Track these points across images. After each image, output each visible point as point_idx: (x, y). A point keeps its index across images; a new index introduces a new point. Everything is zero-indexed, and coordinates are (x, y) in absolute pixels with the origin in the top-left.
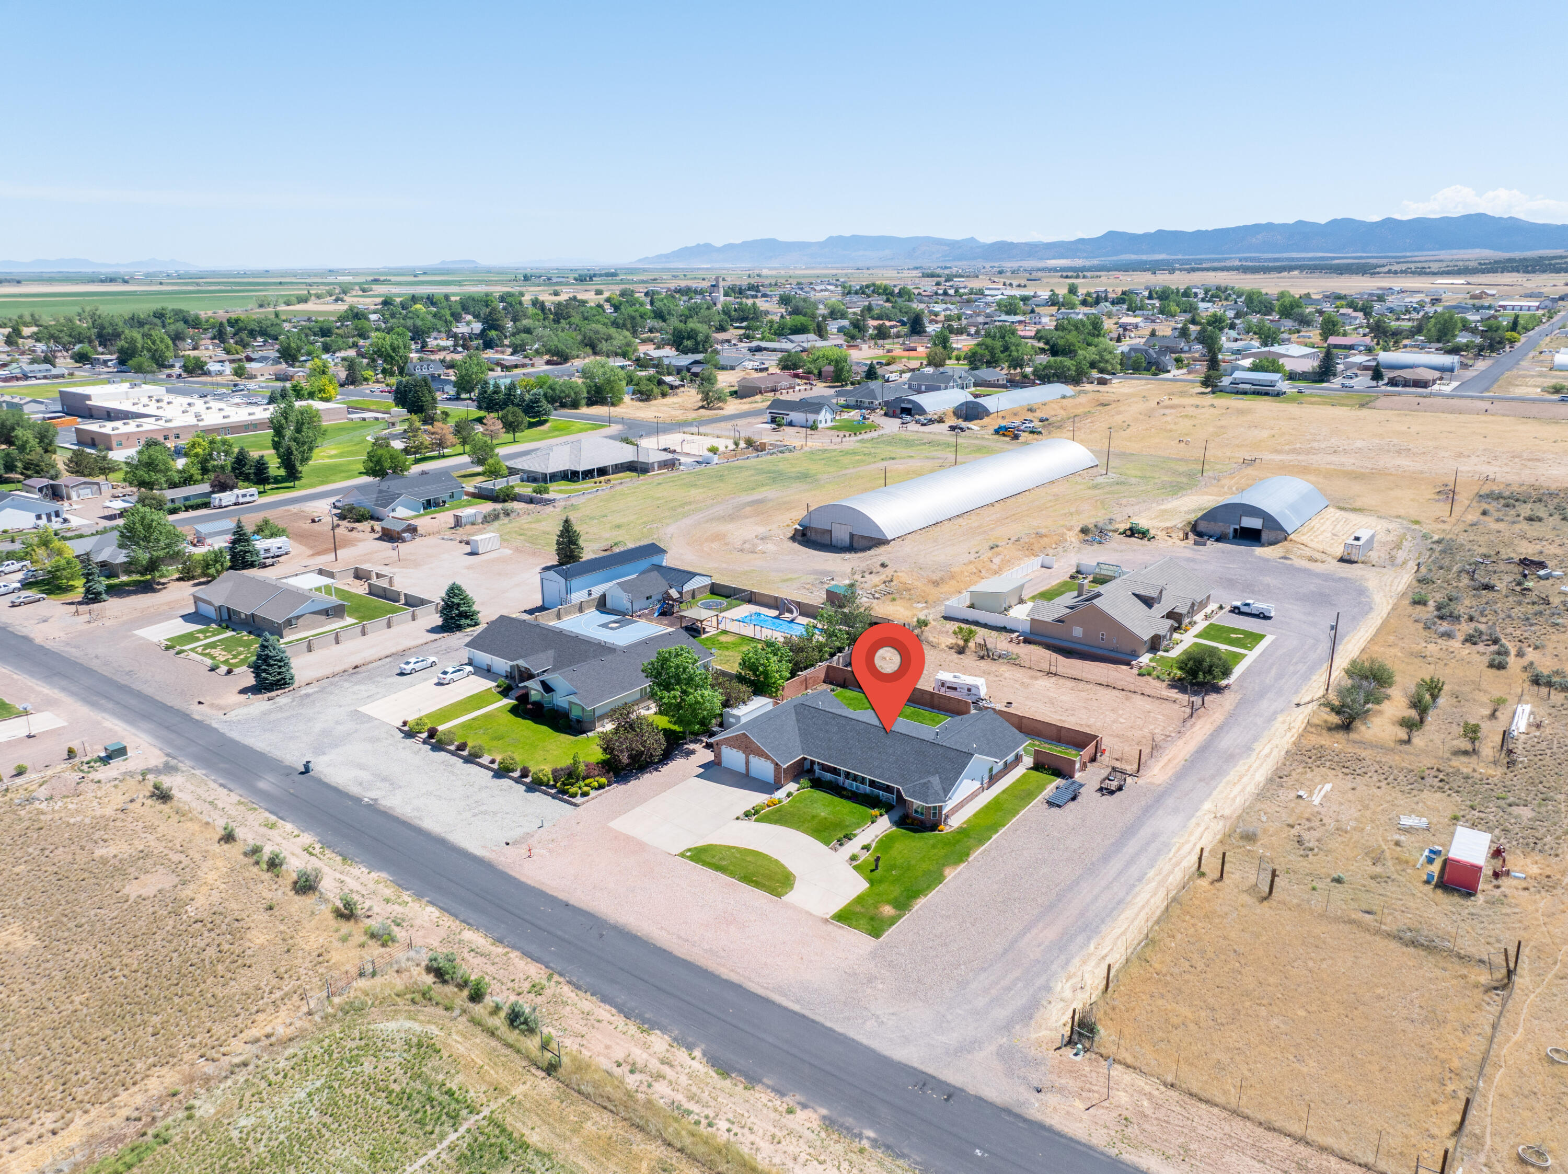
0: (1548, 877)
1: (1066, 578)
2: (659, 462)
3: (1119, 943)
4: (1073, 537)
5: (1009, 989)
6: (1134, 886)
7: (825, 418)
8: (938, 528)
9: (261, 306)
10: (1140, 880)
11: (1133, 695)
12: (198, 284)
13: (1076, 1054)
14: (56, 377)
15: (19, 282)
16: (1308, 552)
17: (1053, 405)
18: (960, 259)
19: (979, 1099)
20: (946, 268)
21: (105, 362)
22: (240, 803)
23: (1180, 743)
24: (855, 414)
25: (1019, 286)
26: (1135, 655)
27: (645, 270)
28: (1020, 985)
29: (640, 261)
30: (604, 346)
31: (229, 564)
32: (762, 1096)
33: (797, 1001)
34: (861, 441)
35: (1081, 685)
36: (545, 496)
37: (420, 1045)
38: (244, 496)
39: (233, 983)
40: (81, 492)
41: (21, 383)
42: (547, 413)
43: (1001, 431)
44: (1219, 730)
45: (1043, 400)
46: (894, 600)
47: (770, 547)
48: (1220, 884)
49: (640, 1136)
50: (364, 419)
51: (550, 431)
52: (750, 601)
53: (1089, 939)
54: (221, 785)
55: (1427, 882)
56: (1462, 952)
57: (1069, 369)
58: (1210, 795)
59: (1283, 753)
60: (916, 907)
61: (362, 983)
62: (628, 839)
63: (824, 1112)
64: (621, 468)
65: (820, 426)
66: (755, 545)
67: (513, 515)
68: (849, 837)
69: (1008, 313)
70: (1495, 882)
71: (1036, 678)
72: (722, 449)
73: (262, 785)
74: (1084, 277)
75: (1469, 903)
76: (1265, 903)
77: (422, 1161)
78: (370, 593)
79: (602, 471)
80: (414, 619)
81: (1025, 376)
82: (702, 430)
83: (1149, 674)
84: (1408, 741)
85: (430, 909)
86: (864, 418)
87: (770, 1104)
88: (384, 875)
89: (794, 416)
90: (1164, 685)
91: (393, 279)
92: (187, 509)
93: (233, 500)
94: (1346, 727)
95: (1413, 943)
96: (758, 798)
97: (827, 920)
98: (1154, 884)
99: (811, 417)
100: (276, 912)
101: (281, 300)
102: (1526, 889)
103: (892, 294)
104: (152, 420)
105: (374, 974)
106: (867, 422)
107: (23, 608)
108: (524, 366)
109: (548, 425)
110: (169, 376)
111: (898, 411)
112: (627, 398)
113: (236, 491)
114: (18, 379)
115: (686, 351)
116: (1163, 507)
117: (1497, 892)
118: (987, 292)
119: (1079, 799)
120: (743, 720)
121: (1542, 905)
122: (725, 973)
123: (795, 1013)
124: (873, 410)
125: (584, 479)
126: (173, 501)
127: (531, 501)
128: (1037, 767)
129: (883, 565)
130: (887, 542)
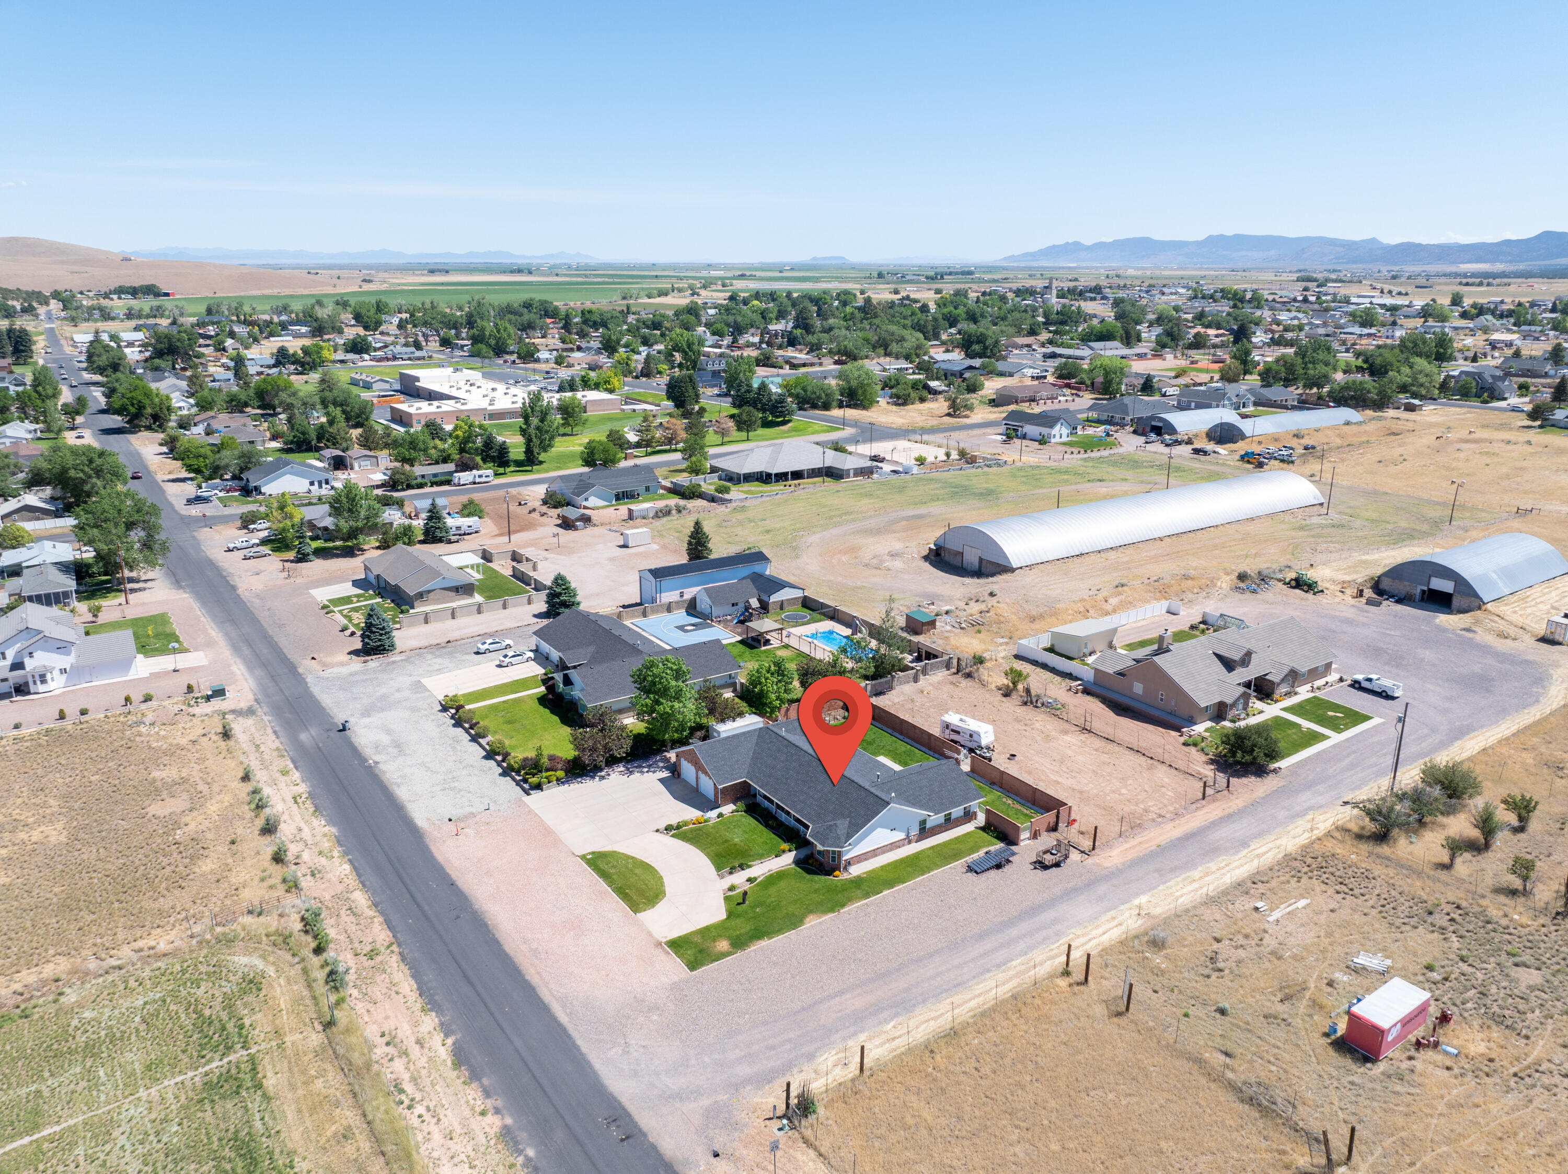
0: (1491, 1060)
1: (1186, 627)
2: (855, 470)
3: (923, 1027)
4: (1226, 582)
5: (773, 1048)
6: (989, 971)
7: (1060, 432)
8: (1080, 560)
9: (624, 298)
10: (998, 966)
11: (1160, 766)
12: (586, 276)
13: (780, 1129)
14: (419, 359)
15: (447, 272)
16: (1502, 626)
17: (1329, 432)
18: (1355, 261)
19: (653, 1147)
20: (1334, 271)
21: (463, 346)
22: (278, 749)
23: (1170, 825)
24: (1100, 430)
25: (1400, 294)
26: (1192, 721)
27: (1005, 269)
28: (788, 1046)
29: (1005, 259)
30: (894, 347)
31: (421, 538)
32: (473, 1094)
33: (570, 1015)
34: (1085, 460)
35: (1111, 747)
36: (726, 496)
37: (251, 982)
38: (480, 476)
39: (162, 900)
40: (363, 463)
41: (390, 363)
42: (791, 413)
43: (1247, 458)
44: (1228, 818)
45: (1318, 425)
46: (979, 632)
47: (898, 564)
48: (1082, 988)
49: (351, 1101)
50: (634, 410)
51: (789, 431)
52: (832, 618)
53: (897, 1015)
54: (275, 732)
55: (1327, 1035)
56: (1301, 1124)
57: (1369, 392)
58: (1155, 888)
59: (1280, 856)
60: (753, 948)
61: (247, 920)
62: (547, 832)
63: (509, 1121)
64: (816, 473)
65: (1053, 440)
66: (882, 561)
67: (684, 512)
68: (742, 867)
69: (1363, 325)
70: (1413, 1053)
71: (1066, 732)
72: (930, 459)
73: (304, 737)
74: (1489, 285)
75: (1362, 1070)
76: (1115, 1020)
77: (179, 1079)
78: (514, 576)
79: (797, 475)
80: (529, 603)
81: (1320, 398)
82: (925, 437)
83: (1195, 745)
84: (1447, 867)
85: (347, 867)
86: (1108, 435)
87: (472, 1102)
88: (334, 830)
89: (1029, 429)
90: (1204, 758)
91: (758, 274)
92: (433, 484)
93: (471, 479)
94: (1382, 837)
95: (1251, 1101)
96: (690, 813)
97: (660, 944)
98: (1011, 973)
99: (1045, 431)
100: (234, 847)
101: (643, 293)
102: (1448, 1068)
103: (1242, 300)
104: (452, 402)
105: (260, 914)
106: (1109, 439)
107: (252, 561)
108: (812, 365)
109: (790, 425)
110: (505, 362)
111: (1148, 429)
112: (883, 402)
113: (475, 472)
114: (388, 359)
115: (970, 355)
116: (1364, 558)
117: (1406, 1065)
118: (1354, 300)
119: (1007, 869)
120: (723, 735)
121: (1455, 1092)
122: (532, 975)
123: (560, 1025)
124: (1123, 426)
125: (777, 481)
126: (423, 476)
127: (713, 500)
128: (985, 829)
129: (992, 594)
130: (1012, 570)
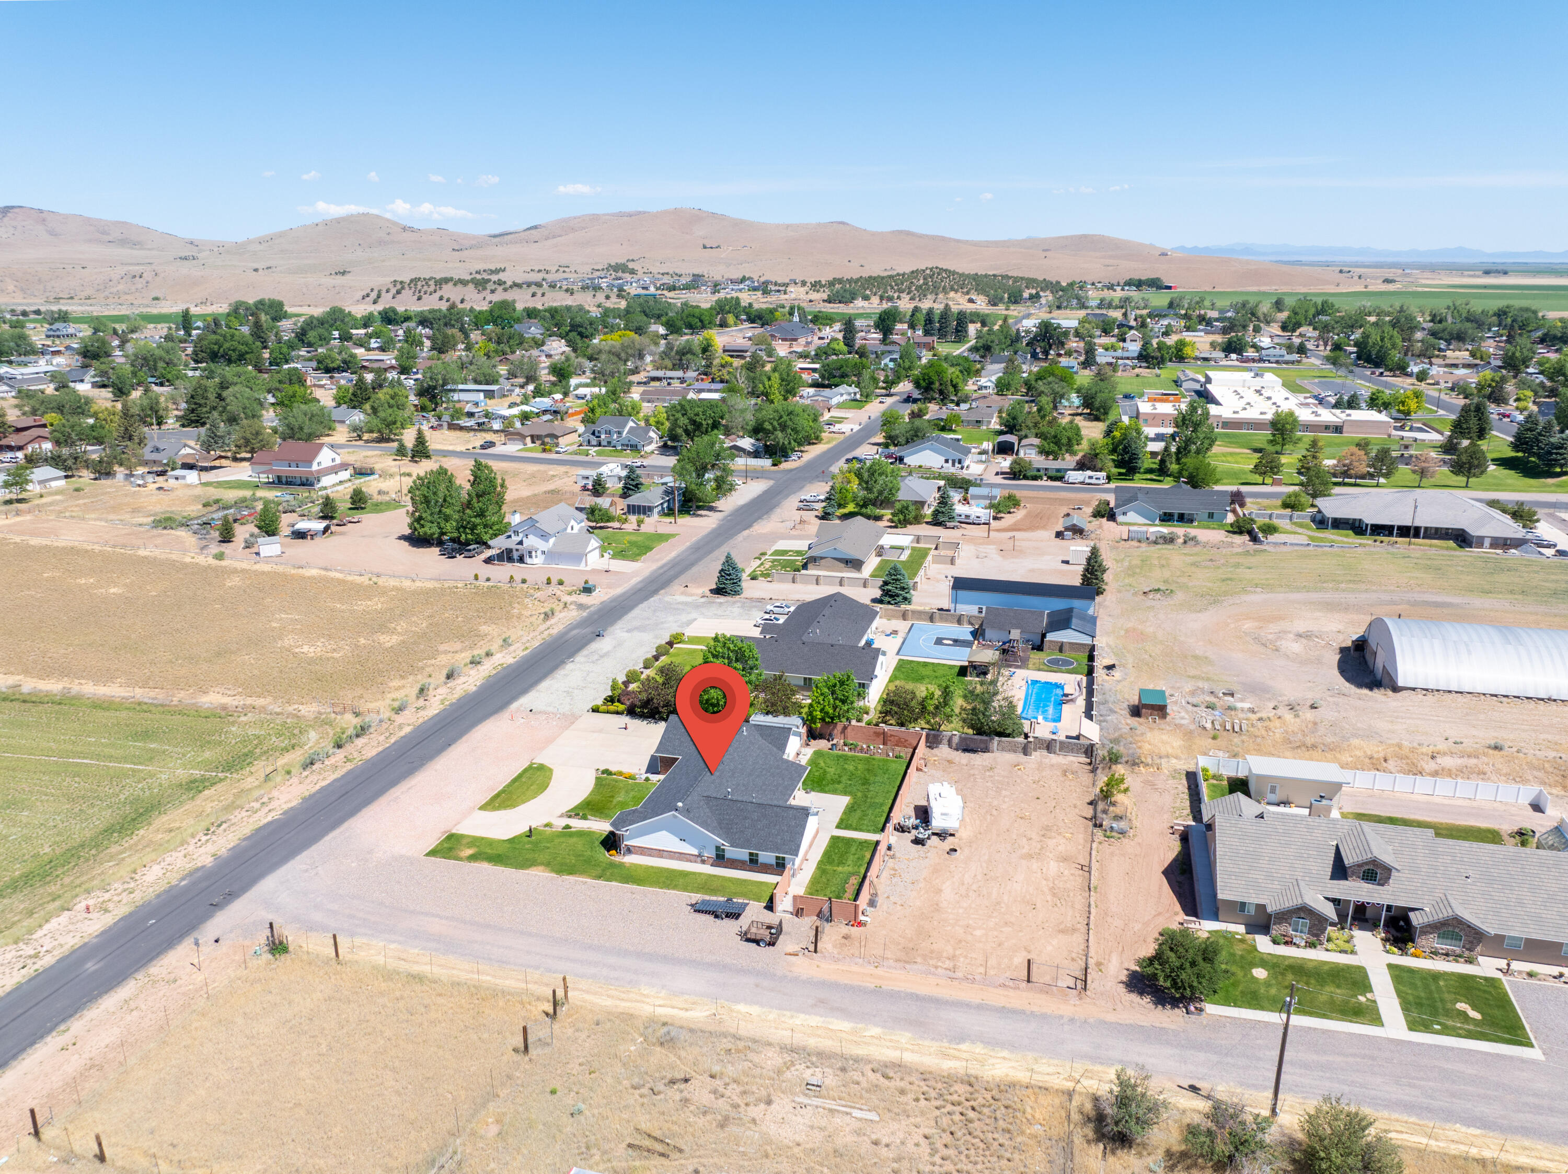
26: (1217, 914)
40: (1028, 451)
46: (1215, 737)
52: (1090, 673)
68: (581, 817)
71: (1065, 860)
73: (575, 632)
96: (639, 769)
97: (447, 832)
109: (1562, 478)
119: (722, 922)
126: (1046, 469)
127: (1254, 538)
130: (1396, 689)
